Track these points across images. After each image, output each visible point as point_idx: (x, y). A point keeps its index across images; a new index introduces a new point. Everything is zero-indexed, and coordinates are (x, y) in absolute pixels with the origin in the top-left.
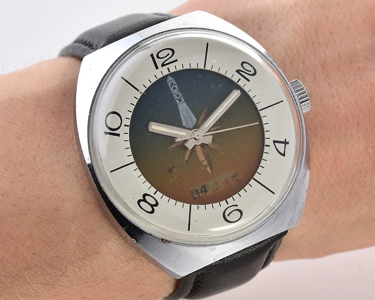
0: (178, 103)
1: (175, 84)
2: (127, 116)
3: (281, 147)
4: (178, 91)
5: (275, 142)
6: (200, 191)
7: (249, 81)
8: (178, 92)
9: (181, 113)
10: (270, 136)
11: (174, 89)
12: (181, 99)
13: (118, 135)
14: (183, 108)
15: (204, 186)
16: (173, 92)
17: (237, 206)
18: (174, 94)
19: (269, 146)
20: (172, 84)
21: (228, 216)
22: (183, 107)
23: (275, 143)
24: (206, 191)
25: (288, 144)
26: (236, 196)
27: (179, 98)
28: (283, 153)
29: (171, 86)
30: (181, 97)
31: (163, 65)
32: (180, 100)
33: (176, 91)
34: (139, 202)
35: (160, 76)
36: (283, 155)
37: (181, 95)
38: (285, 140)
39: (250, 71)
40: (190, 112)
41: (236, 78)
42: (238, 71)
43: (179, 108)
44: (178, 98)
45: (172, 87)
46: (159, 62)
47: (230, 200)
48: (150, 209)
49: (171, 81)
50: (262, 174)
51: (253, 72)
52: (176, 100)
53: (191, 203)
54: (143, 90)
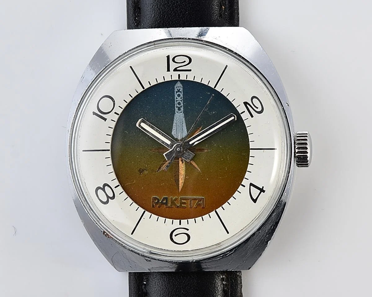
0: (176, 111)
1: (181, 92)
2: (121, 104)
3: (255, 192)
4: (181, 99)
5: (251, 184)
6: (160, 202)
7: (252, 116)
8: (181, 101)
9: (175, 121)
10: (250, 177)
11: (178, 96)
12: (181, 108)
13: (105, 119)
15: (166, 199)
16: (177, 98)
17: (188, 230)
18: (177, 101)
19: (244, 186)
20: (179, 91)
21: (175, 236)
22: (180, 116)
23: (251, 186)
24: (166, 204)
25: (264, 192)
26: (191, 221)
27: (180, 106)
28: (255, 199)
29: (177, 92)
30: (181, 107)
31: (175, 70)
32: (179, 109)
33: (179, 99)
34: (98, 188)
36: (255, 201)
37: (182, 104)
38: (263, 187)
39: (257, 108)
40: (184, 125)
41: (241, 109)
42: (246, 104)
43: (175, 116)
44: (178, 106)
45: (177, 94)
46: (173, 66)
47: (184, 222)
48: (105, 200)
49: (179, 87)
50: (226, 210)
51: (259, 109)
52: (176, 107)
53: (146, 209)
54: (147, 86)
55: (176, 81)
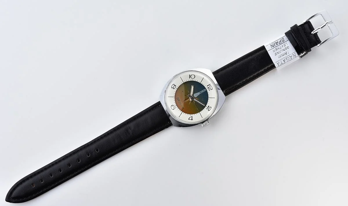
0: (199, 92)
2: (195, 80)
3: (191, 118)
6: (178, 99)
7: (207, 109)
10: (193, 115)
13: (190, 78)
14: (198, 94)
17: (175, 108)
18: (202, 91)
19: (191, 115)
20: (204, 91)
21: (173, 106)
25: (192, 120)
26: (177, 108)
31: (208, 87)
34: (174, 85)
35: (205, 87)
36: (189, 119)
37: (202, 93)
39: (209, 109)
40: (197, 96)
41: (207, 106)
42: (209, 106)
46: (209, 86)
47: (177, 106)
48: (172, 87)
50: (184, 114)
53: (175, 97)
54: (201, 83)
55: (206, 89)
